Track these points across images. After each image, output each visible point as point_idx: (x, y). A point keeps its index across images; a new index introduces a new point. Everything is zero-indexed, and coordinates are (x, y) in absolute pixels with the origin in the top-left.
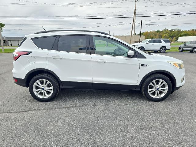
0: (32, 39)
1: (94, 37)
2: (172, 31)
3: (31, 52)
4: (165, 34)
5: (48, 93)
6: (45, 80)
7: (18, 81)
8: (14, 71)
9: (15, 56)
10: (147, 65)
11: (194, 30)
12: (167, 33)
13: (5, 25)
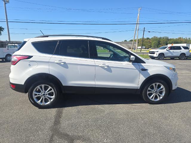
0: (33, 43)
2: (160, 38)
3: (32, 57)
7: (16, 87)
8: (11, 76)
10: (146, 70)
11: (181, 38)
13: (4, 28)
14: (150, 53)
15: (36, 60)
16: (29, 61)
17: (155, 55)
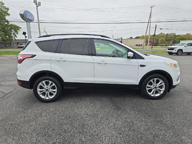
0: (36, 43)
1: (95, 40)
2: (167, 35)
3: (35, 55)
4: (161, 38)
5: (51, 94)
6: (50, 82)
7: (22, 83)
8: (18, 73)
9: (19, 59)
10: (145, 66)
11: (188, 34)
12: (163, 37)
14: (168, 49)
15: (39, 59)
16: (33, 59)
17: (174, 51)
